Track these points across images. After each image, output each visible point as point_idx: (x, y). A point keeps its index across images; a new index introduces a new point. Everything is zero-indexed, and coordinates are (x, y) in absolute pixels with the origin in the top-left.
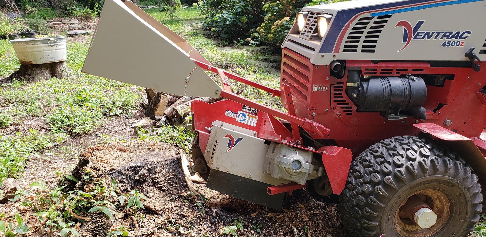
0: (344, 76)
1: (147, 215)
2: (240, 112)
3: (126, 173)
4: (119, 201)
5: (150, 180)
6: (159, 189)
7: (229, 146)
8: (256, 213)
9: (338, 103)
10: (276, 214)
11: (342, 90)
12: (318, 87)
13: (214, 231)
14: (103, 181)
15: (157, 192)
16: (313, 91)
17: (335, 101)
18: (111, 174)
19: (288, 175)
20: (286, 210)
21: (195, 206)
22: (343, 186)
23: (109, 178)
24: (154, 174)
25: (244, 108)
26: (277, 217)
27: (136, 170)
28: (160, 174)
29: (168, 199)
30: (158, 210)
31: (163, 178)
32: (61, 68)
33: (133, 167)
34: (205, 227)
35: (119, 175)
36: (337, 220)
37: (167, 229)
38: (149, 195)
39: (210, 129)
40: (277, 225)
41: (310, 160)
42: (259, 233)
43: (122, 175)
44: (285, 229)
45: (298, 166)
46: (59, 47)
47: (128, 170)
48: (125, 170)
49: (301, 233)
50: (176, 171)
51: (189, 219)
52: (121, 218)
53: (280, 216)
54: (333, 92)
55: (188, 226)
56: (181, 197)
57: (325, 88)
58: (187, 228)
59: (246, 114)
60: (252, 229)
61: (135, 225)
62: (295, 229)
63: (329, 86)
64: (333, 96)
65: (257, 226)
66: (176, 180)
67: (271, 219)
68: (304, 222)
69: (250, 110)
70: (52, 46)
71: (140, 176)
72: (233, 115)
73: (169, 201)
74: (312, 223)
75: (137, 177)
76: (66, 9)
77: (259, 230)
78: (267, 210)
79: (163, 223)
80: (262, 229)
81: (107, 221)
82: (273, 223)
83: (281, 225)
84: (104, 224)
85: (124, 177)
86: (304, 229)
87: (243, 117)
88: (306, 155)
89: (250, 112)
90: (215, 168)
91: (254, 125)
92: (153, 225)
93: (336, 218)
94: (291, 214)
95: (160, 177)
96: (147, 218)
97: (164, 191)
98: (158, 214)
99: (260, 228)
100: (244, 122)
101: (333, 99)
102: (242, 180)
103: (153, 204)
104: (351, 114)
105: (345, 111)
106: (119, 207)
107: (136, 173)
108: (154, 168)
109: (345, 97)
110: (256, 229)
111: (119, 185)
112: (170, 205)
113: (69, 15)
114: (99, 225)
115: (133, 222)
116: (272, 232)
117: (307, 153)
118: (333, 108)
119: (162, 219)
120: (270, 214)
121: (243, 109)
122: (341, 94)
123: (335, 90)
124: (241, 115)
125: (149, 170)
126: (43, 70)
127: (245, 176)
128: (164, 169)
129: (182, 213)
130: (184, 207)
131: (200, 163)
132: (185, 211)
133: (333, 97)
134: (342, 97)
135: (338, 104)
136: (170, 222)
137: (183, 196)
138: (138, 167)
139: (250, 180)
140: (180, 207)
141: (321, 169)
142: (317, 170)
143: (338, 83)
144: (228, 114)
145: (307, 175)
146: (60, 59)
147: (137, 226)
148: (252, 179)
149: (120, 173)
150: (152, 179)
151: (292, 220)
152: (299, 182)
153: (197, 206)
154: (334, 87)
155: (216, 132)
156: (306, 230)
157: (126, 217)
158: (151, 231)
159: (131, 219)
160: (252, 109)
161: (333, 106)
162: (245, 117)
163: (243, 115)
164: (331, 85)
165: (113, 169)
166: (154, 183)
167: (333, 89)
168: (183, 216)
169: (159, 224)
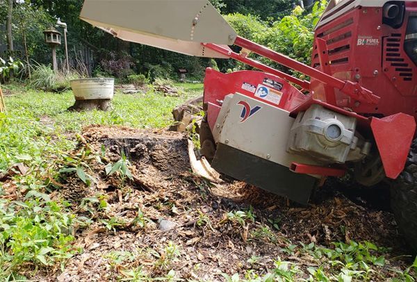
0: (402, 24)
1: (137, 191)
2: (260, 86)
3: (121, 143)
4: (104, 170)
5: (148, 157)
6: (158, 168)
7: (242, 116)
8: (273, 207)
9: (393, 62)
10: (300, 209)
11: (398, 45)
12: (365, 40)
13: (216, 217)
14: (92, 147)
15: (154, 170)
16: (358, 44)
17: (387, 60)
18: (103, 141)
19: (321, 145)
20: (314, 206)
21: (196, 189)
22: (401, 167)
23: (100, 145)
24: (154, 150)
25: (266, 82)
26: (302, 212)
27: (133, 142)
28: (160, 152)
29: (166, 178)
30: (150, 187)
31: (162, 156)
32: (107, 104)
33: (130, 139)
34: (205, 210)
35: (111, 144)
36: (384, 228)
37: (157, 208)
38: (143, 171)
39: (222, 101)
40: (301, 221)
41: (353, 127)
42: (276, 229)
43: (115, 144)
44: (313, 226)
45: (336, 133)
46: (107, 86)
47: (124, 141)
48: (120, 140)
49: (335, 234)
50: (179, 152)
51: (186, 200)
52: (104, 189)
53: (305, 212)
54: (385, 47)
55: (184, 206)
56: (181, 177)
57: (374, 41)
58: (182, 209)
59: (268, 89)
60: (268, 224)
61: (118, 198)
62: (326, 227)
63: (381, 39)
64: (385, 52)
65: (274, 221)
66: (178, 161)
67: (293, 215)
68: (339, 219)
69: (273, 84)
70: (101, 84)
71: (136, 149)
72: (252, 89)
73: (166, 180)
74: (351, 223)
75: (133, 150)
76: (126, 77)
77: (276, 226)
78: (288, 204)
79: (154, 200)
80: (280, 225)
81: (86, 189)
82: (296, 220)
83: (307, 222)
84: (82, 191)
85: (116, 146)
86: (339, 229)
87: (264, 92)
88: (347, 121)
89: (273, 86)
90: (223, 142)
91: (278, 103)
92: (141, 200)
93: (382, 226)
94: (321, 209)
95: (159, 154)
96: (136, 193)
97: (162, 171)
98: (150, 191)
99: (277, 224)
100: (264, 98)
101: (385, 57)
102: (256, 161)
103: (145, 179)
104: (410, 79)
105: (401, 74)
106: (104, 176)
107: (132, 147)
108: (154, 145)
109: (402, 54)
110: (272, 225)
111: (110, 154)
112: (166, 184)
113: (128, 82)
114: (75, 192)
115: (117, 196)
116: (294, 229)
117: (349, 119)
118: (385, 70)
119: (153, 196)
120: (292, 209)
121: (264, 83)
122: (397, 50)
123: (388, 45)
124: (261, 89)
125: (148, 145)
126: (92, 105)
127: (261, 156)
128: (166, 147)
129: (179, 192)
130: (182, 187)
131: (208, 145)
132: (184, 191)
133: (384, 55)
134: (399, 55)
135: (392, 64)
136: (162, 200)
137: (183, 176)
138: (136, 140)
139: (267, 161)
140: (178, 187)
141: (367, 145)
142: (361, 147)
143: (393, 35)
144: (245, 87)
145: (347, 149)
146: (107, 97)
147: (121, 199)
148: (270, 160)
149: (113, 142)
150: (151, 156)
151: (322, 217)
152: (335, 157)
153: (198, 188)
154: (389, 40)
155: (229, 104)
156: (342, 230)
157: (110, 189)
158: (137, 206)
159: (117, 192)
160: (275, 83)
161: (384, 66)
162: (267, 92)
163: (264, 89)
164: (383, 38)
165: (106, 137)
166: (152, 160)
167: (386, 42)
168: (180, 196)
169: (148, 200)
